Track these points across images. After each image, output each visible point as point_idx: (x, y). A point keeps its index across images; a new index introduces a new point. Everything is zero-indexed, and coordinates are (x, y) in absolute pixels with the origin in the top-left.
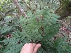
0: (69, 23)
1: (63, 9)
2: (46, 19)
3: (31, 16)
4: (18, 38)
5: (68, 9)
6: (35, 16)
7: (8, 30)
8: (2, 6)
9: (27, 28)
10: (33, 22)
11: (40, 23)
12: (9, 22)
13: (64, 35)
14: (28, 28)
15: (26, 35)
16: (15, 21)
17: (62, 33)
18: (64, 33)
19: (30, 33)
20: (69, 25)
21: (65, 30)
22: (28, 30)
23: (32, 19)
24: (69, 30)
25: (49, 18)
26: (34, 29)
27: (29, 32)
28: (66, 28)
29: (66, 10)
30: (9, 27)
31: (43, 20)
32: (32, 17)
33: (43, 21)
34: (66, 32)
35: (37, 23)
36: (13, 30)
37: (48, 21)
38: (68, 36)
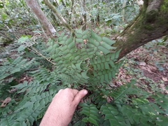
0: (164, 56)
1: (136, 26)
2: (92, 46)
3: (67, 42)
4: (46, 81)
5: (145, 28)
6: (74, 41)
7: (25, 66)
8: (8, 10)
9: (61, 62)
10: (71, 51)
11: (84, 53)
12: (26, 50)
13: (148, 84)
14: (64, 62)
15: (61, 76)
16: (38, 47)
17: (144, 78)
18: (149, 79)
19: (67, 72)
20: (163, 61)
21: (152, 71)
22: (63, 65)
23: (69, 46)
24: (162, 71)
25: (97, 43)
26: (75, 64)
27: (65, 69)
28: (154, 68)
29: (141, 28)
30: (26, 60)
31: (88, 47)
32: (69, 43)
33: (88, 50)
34: (155, 76)
35: (78, 53)
36: (35, 67)
37: (95, 48)
38: (159, 86)
